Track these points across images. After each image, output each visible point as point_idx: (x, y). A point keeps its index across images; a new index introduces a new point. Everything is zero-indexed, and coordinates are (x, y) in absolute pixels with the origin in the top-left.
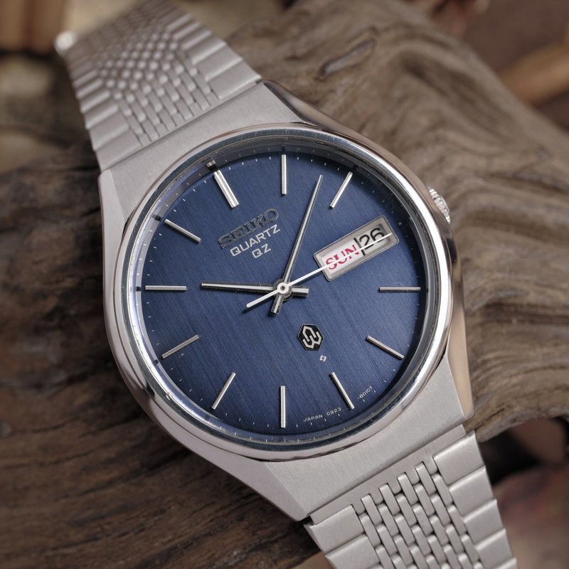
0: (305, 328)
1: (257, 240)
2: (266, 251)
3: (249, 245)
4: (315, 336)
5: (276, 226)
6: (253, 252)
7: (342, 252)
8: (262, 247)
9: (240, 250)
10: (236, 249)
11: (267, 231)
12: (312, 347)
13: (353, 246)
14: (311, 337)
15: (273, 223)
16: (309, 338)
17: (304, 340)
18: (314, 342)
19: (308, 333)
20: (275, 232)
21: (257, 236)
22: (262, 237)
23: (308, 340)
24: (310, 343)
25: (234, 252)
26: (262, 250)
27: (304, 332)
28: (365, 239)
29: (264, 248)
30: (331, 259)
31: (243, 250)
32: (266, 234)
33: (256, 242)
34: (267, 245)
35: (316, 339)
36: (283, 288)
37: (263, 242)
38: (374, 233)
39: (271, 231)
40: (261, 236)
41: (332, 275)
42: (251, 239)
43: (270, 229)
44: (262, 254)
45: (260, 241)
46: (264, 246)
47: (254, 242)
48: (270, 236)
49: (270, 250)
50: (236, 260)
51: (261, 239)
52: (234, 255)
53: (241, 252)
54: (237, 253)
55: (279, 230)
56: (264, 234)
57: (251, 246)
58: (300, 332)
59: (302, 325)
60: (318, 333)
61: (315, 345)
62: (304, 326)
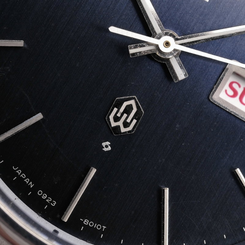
0: (132, 102)
4: (129, 121)
12: (114, 124)
17: (115, 110)
18: (120, 123)
19: (128, 110)
23: (119, 115)
24: (116, 119)
30: (240, 86)
35: (126, 125)
36: (167, 44)
41: (220, 99)
49: (207, 1)
58: (123, 98)
59: (133, 97)
60: (135, 121)
61: (118, 127)
62: (134, 98)
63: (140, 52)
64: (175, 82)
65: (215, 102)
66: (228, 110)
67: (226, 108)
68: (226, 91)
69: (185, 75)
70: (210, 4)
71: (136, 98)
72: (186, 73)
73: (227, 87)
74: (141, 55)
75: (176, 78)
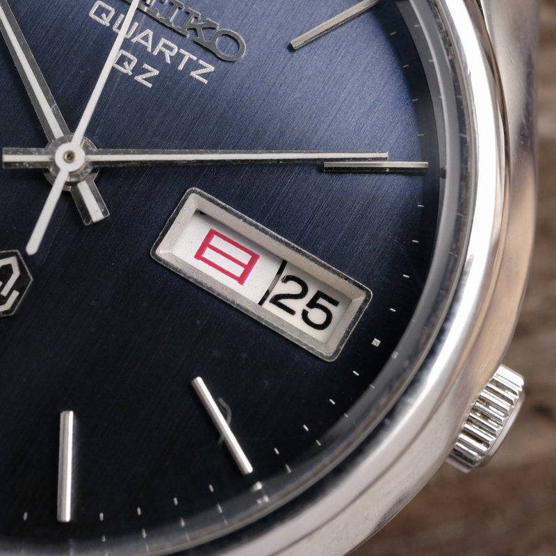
0: (12, 261)
1: (154, 45)
2: (139, 78)
3: (135, 35)
4: (4, 293)
5: (210, 68)
6: (122, 52)
8: (146, 66)
9: (113, 22)
10: (108, 12)
11: (188, 55)
15: (212, 59)
19: (5, 274)
20: (194, 74)
21: (163, 41)
22: (167, 53)
25: (100, 11)
29: (147, 71)
31: (115, 28)
32: (179, 57)
33: (149, 45)
34: (156, 72)
36: (70, 157)
37: (158, 61)
39: (192, 65)
40: (167, 48)
42: (150, 33)
43: (198, 60)
44: (130, 73)
45: (155, 53)
46: (150, 68)
47: (147, 41)
48: (181, 67)
49: (150, 85)
50: (83, 26)
51: (161, 53)
52: (92, 14)
53: (108, 25)
54: (101, 18)
55: (206, 82)
56: (178, 54)
57: (134, 40)
59: (14, 251)
60: (15, 294)
62: (15, 254)
63: (21, 163)
64: (86, 224)
65: (161, 261)
66: (182, 275)
67: (180, 271)
69: (104, 213)
70: (153, 91)
71: (19, 254)
72: (105, 209)
75: (88, 217)
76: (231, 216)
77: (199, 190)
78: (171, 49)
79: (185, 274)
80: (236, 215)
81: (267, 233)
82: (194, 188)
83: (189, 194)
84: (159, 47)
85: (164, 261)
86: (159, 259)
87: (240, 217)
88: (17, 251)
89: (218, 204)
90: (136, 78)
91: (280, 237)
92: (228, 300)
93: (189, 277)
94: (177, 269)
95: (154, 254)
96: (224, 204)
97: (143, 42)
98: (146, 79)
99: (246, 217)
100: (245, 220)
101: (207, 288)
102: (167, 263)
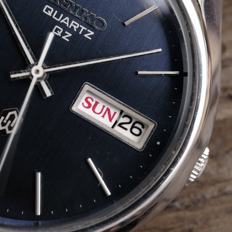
0: (14, 112)
1: (70, 24)
2: (64, 37)
3: (62, 19)
4: (12, 125)
5: (92, 33)
6: (56, 27)
7: (104, 106)
8: (66, 32)
9: (53, 14)
10: (50, 10)
11: (83, 28)
12: (1, 128)
13: (115, 113)
14: (10, 122)
15: (93, 29)
16: (7, 121)
17: (3, 118)
18: (6, 127)
19: (12, 118)
20: (86, 36)
21: (73, 22)
22: (75, 27)
23: (5, 122)
24: (3, 124)
25: (48, 10)
26: (63, 34)
27: (10, 114)
28: (127, 120)
29: (67, 34)
30: (93, 100)
31: (54, 17)
32: (80, 29)
33: (67, 24)
34: (70, 35)
35: (10, 128)
36: (37, 71)
37: (71, 30)
38: (137, 125)
39: (85, 32)
40: (75, 25)
41: (78, 109)
42: (68, 18)
43: (87, 30)
44: (60, 35)
45: (70, 27)
46: (68, 33)
47: (67, 22)
48: (80, 33)
49: (68, 40)
50: (41, 16)
51: (72, 27)
52: (44, 11)
53: (51, 15)
54: (48, 12)
55: (90, 39)
56: (79, 27)
57: (61, 22)
58: (8, 109)
61: (5, 130)
62: (16, 110)
63: (18, 77)
64: (44, 98)
65: (74, 112)
66: (82, 118)
67: (81, 116)
68: (83, 104)
69: (52, 93)
70: (70, 43)
73: (83, 100)
74: (19, 79)
75: (45, 95)
76: (101, 93)
77: (88, 83)
78: (76, 25)
79: (83, 117)
80: (103, 93)
81: (115, 100)
82: (86, 83)
83: (85, 85)
84: (72, 24)
85: (75, 112)
86: (73, 111)
87: (105, 94)
88: (17, 108)
89: (96, 89)
90: (63, 37)
91: (121, 102)
92: (100, 127)
93: (85, 118)
94: (80, 115)
95: (71, 109)
96: (98, 89)
97: (65, 23)
98: (66, 38)
99: (107, 94)
100: (107, 95)
101: (92, 122)
102: (76, 113)
